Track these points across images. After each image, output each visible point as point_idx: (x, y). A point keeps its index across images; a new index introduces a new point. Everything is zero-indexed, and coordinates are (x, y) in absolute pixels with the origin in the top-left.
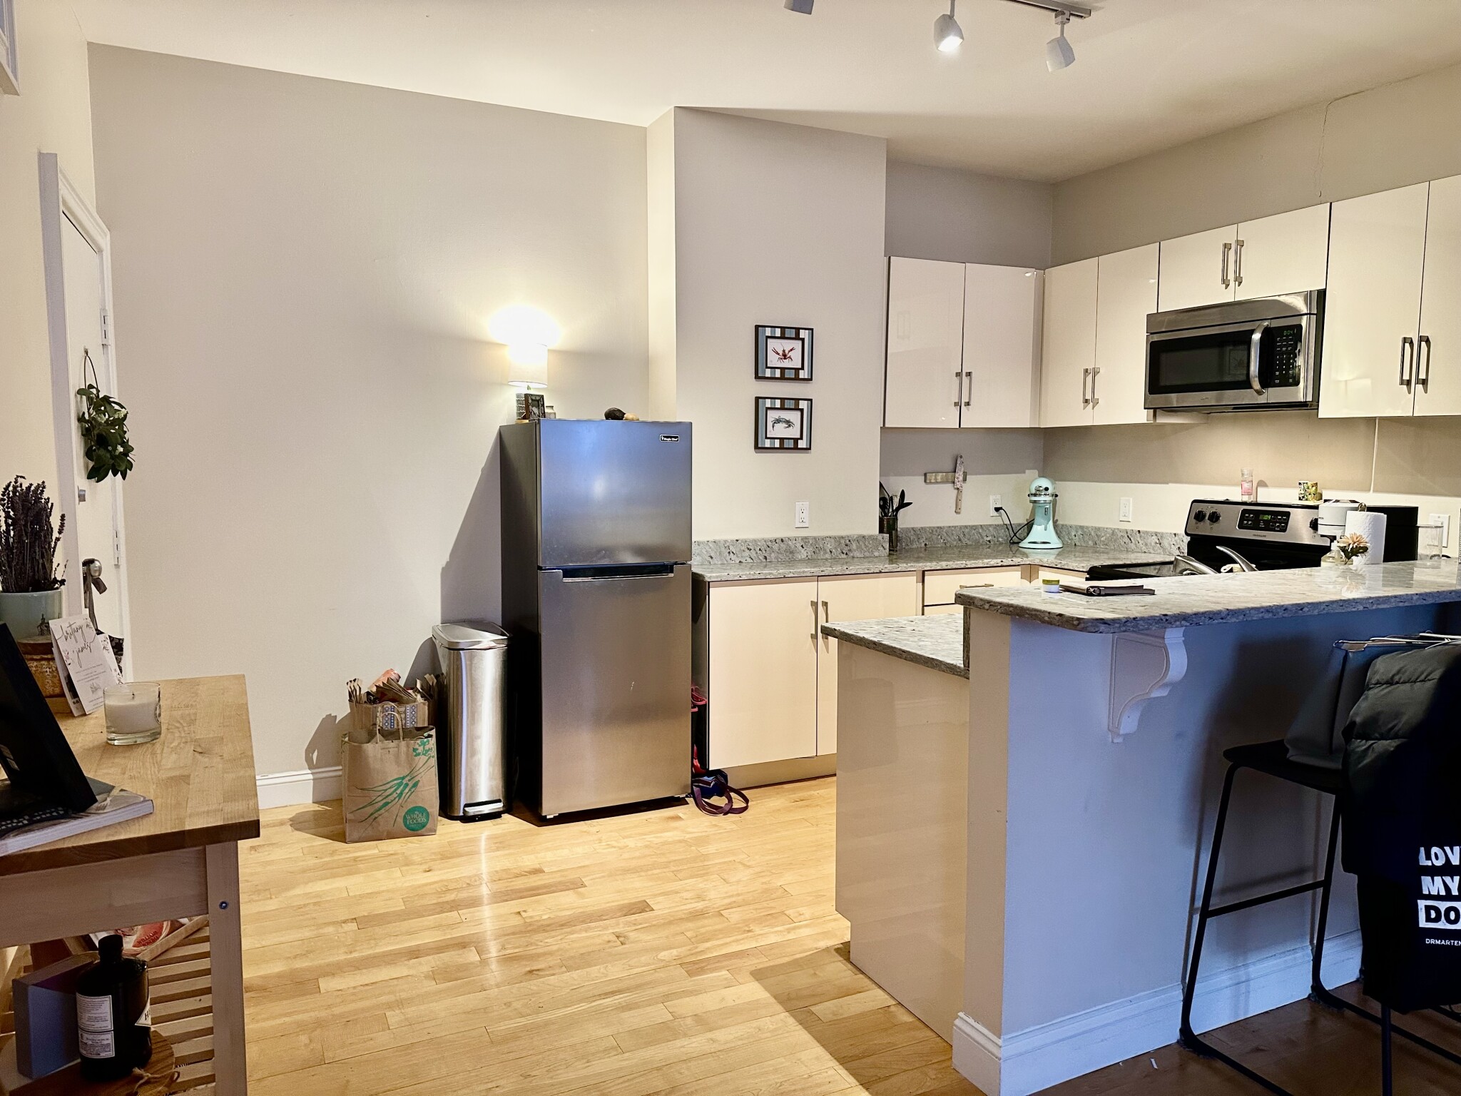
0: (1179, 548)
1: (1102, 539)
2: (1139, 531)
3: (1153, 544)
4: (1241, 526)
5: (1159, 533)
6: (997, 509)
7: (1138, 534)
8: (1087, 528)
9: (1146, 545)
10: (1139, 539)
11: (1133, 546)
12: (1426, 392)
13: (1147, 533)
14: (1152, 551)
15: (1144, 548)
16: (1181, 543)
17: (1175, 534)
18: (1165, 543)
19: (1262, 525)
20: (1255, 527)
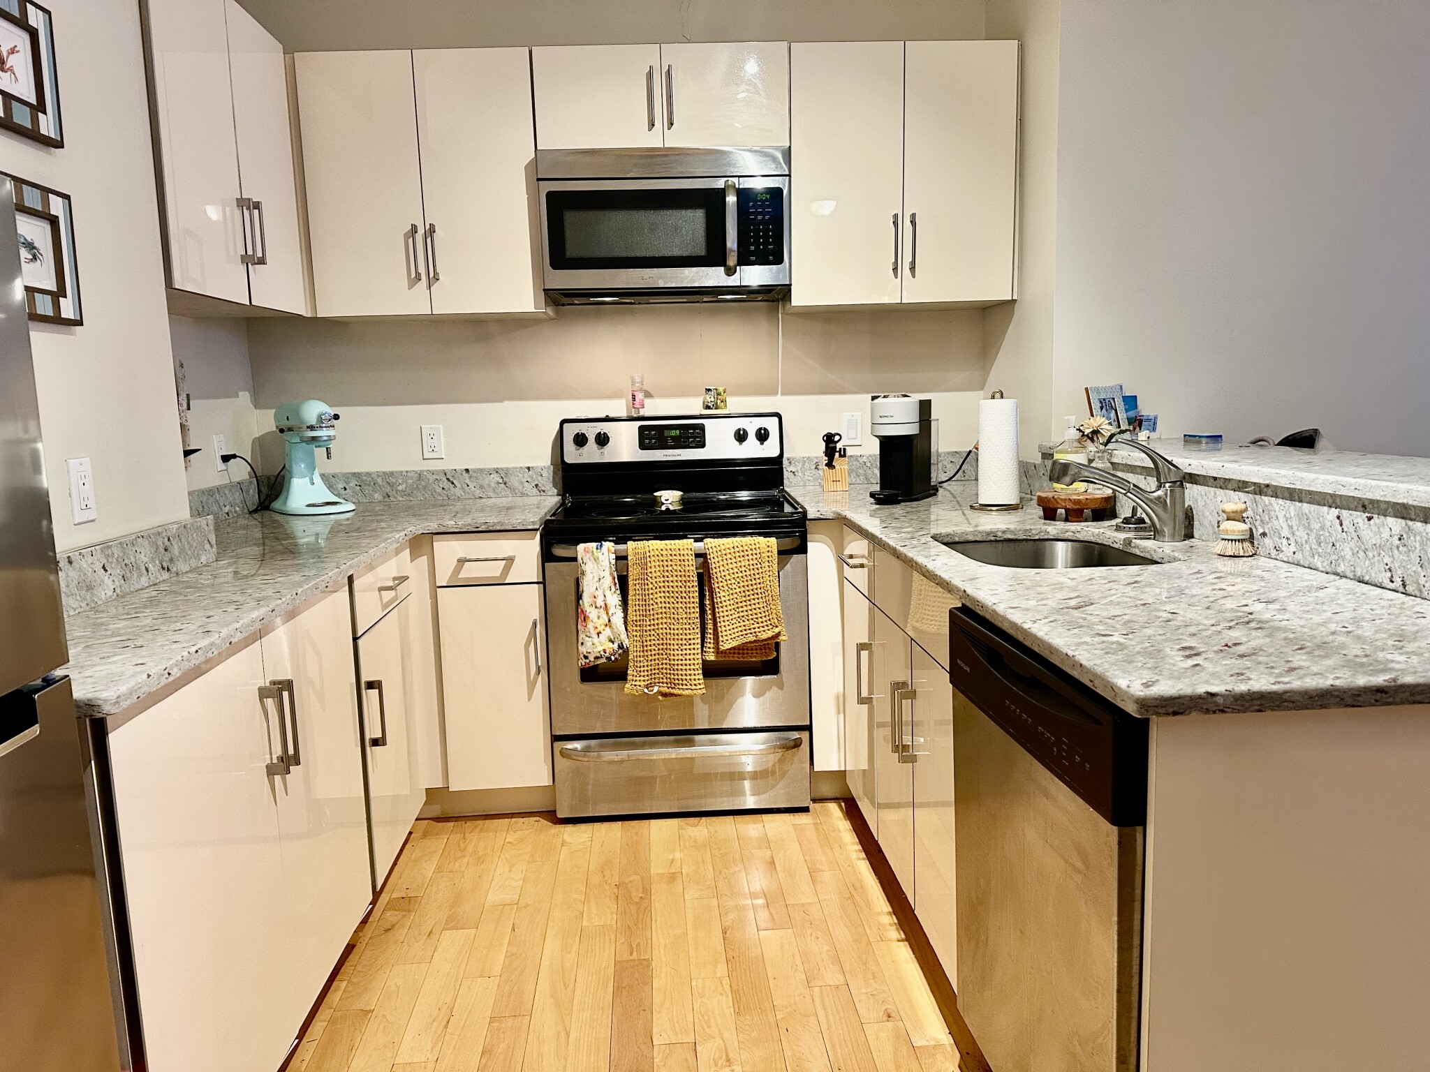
0: (537, 485)
1: (400, 488)
2: (467, 470)
3: (493, 485)
4: (643, 446)
5: (502, 469)
6: (226, 459)
7: (466, 475)
8: (368, 474)
9: (481, 487)
10: (468, 481)
11: (458, 492)
12: (914, 277)
13: (481, 470)
14: (491, 494)
15: (478, 492)
16: (540, 478)
17: (529, 468)
18: (513, 481)
19: (670, 443)
20: (663, 445)
